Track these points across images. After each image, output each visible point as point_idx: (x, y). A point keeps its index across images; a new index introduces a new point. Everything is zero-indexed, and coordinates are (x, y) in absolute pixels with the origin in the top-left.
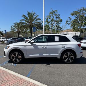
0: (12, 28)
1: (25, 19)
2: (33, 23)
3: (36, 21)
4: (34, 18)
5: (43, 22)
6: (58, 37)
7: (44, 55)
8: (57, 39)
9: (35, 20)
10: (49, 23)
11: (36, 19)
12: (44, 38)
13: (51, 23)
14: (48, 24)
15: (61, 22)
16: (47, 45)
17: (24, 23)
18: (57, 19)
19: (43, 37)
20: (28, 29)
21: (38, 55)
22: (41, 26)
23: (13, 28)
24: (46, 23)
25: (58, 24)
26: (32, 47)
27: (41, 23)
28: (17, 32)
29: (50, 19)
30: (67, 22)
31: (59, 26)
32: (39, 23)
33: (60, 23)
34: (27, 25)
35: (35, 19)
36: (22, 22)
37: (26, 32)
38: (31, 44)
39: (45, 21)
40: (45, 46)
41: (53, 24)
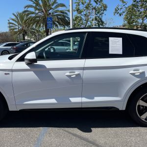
0: (10, 23)
1: (34, 5)
2: (50, 14)
3: (57, 9)
4: (51, 3)
5: (69, 11)
6: (121, 39)
7: (73, 100)
8: (116, 45)
9: (53, 7)
10: (82, 13)
11: (55, 5)
12: (71, 43)
13: (85, 13)
14: (79, 15)
15: (105, 12)
16: (84, 69)
17: (33, 13)
18: (98, 6)
19: (70, 41)
20: (42, 25)
21: (53, 101)
22: (67, 19)
23: (12, 24)
24: (75, 13)
25: (98, 15)
26: (31, 75)
27: (66, 14)
28: (20, 31)
29: (83, 4)
30: (116, 11)
31: (101, 19)
32: (62, 12)
33: (103, 13)
34: (39, 17)
35: (53, 5)
36: (28, 11)
37: (37, 31)
38: (28, 64)
39: (74, 9)
40: (77, 72)
41: (88, 16)
